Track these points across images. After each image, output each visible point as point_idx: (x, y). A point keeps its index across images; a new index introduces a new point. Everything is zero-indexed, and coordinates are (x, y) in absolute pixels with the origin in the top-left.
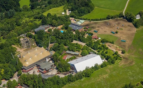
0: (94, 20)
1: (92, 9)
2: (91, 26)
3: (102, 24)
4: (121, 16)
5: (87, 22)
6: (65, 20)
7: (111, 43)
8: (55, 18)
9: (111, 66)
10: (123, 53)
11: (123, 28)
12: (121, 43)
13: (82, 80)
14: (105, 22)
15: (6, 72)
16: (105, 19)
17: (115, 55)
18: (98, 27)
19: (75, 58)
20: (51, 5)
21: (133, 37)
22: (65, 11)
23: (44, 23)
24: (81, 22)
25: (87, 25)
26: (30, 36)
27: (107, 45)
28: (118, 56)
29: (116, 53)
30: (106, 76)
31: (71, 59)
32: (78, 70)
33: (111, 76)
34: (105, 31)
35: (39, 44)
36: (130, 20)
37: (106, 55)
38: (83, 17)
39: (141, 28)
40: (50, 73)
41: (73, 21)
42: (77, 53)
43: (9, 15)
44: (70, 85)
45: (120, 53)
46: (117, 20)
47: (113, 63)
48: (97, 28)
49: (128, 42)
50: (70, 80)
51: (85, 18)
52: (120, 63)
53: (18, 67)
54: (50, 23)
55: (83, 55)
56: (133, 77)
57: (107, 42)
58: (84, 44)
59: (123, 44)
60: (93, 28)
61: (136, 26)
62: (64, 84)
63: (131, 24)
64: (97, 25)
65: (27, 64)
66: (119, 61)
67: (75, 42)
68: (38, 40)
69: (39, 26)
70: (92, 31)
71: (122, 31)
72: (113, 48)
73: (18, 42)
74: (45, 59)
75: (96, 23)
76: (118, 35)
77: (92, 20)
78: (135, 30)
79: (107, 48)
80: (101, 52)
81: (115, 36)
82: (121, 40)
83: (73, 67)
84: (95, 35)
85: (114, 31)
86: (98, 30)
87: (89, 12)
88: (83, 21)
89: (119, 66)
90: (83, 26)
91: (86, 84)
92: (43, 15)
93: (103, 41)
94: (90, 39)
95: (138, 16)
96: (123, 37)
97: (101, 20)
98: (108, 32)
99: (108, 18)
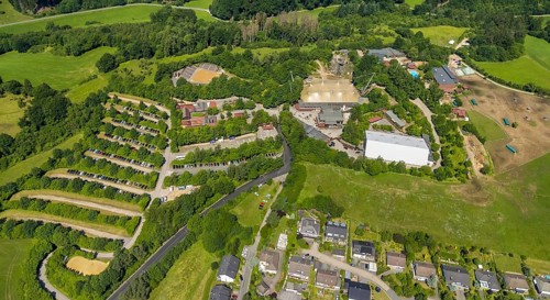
0: (494, 79)
1: (513, 56)
2: (476, 87)
3: (505, 93)
7: (479, 139)
9: (431, 183)
10: (482, 170)
11: (540, 124)
12: (502, 149)
13: (357, 173)
14: (514, 94)
16: (518, 88)
17: (463, 167)
18: (489, 97)
19: (390, 130)
20: (447, 19)
21: (544, 153)
22: (460, 40)
24: (465, 72)
25: (471, 83)
27: (466, 138)
28: (466, 171)
29: (468, 164)
30: (402, 193)
31: (382, 128)
33: (411, 199)
34: (493, 112)
37: (450, 155)
38: (479, 64)
40: (325, 132)
41: (453, 61)
43: (365, 11)
44: (333, 168)
45: (476, 167)
46: (544, 101)
48: (483, 98)
49: (521, 158)
51: (480, 68)
52: (454, 188)
54: (406, 49)
55: (410, 132)
56: (456, 228)
57: (474, 132)
58: (427, 114)
59: (504, 154)
60: (477, 92)
62: (326, 161)
64: (491, 92)
65: (309, 99)
66: (457, 181)
67: (418, 102)
69: (386, 47)
70: (467, 98)
71: (530, 128)
72: (472, 151)
74: (341, 105)
75: (492, 87)
77: (490, 77)
79: (460, 145)
80: (446, 144)
81: (503, 131)
82: (509, 145)
84: (465, 108)
85: (512, 120)
86: (482, 102)
87: (501, 60)
88: (472, 71)
89: (446, 190)
90: (462, 81)
91: (356, 184)
92: (409, 31)
93: (467, 128)
96: (518, 142)
97: (508, 85)
98: (498, 117)
99: (527, 89)
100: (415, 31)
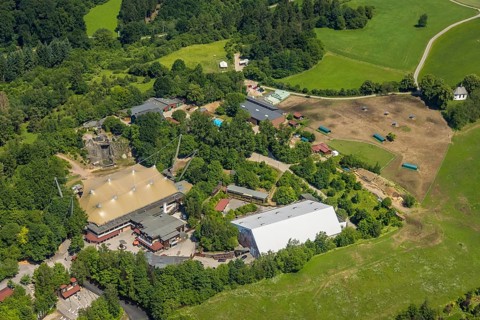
0: (320, 93)
1: (316, 56)
2: (309, 112)
3: (346, 106)
4: (406, 86)
5: (298, 99)
6: (227, 88)
7: (370, 169)
8: (196, 76)
9: (365, 244)
10: (407, 204)
11: (410, 125)
12: (403, 173)
13: (274, 280)
14: (355, 102)
15: (34, 238)
16: (354, 94)
17: (383, 211)
18: (333, 117)
19: (254, 210)
20: (186, 35)
21: (442, 156)
22: (229, 58)
23: (161, 91)
24: (279, 97)
25: (298, 108)
26: (116, 130)
27: (358, 175)
28: (392, 212)
29: (385, 204)
30: (349, 274)
31: (243, 212)
32: (263, 249)
33: (365, 275)
34: (353, 132)
35: (141, 157)
36: (434, 101)
37: (354, 206)
38: (285, 81)
39: (467, 129)
41: (253, 90)
42: (261, 194)
43: (51, 57)
44: (235, 293)
45: (397, 203)
46: (393, 99)
47: (373, 233)
48: (329, 121)
49: (426, 173)
50: (235, 277)
51: (293, 85)
52: (396, 238)
53: (75, 225)
54: (181, 92)
55: (280, 201)
56: (435, 283)
57: (359, 165)
58: (283, 168)
59: (407, 175)
60: (316, 117)
61: (452, 121)
62: (216, 288)
63: (436, 114)
64: (330, 111)
65: (102, 216)
66: (393, 229)
67: (255, 158)
68: (139, 144)
69: (146, 98)
70: (312, 128)
71: (407, 135)
72: (375, 188)
73: (77, 144)
74: (159, 205)
75: (326, 104)
76: (393, 147)
77: (314, 93)
78: (448, 134)
79: (357, 187)
80: (338, 196)
81: (385, 151)
82: (404, 162)
83: (247, 239)
84: (321, 141)
85: (383, 134)
86: (331, 126)
87: (306, 68)
88: (286, 94)
89: (393, 244)
90: (285, 110)
91: (286, 294)
92: (157, 65)
93: (345, 163)
94: (304, 151)
95: (461, 90)
96: (410, 156)
97: (341, 94)
98: (364, 136)
99: (365, 91)
100: (167, 62)
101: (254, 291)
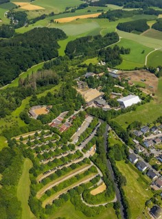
1: (121, 61)
2: (124, 75)
3: (132, 73)
4: (145, 68)
5: (120, 72)
6: (103, 69)
7: (143, 88)
8: (95, 67)
9: (148, 104)
10: (153, 95)
11: (149, 77)
12: (150, 88)
13: (131, 112)
14: (134, 72)
15: (77, 105)
16: (134, 70)
17: (149, 97)
21: (157, 85)
22: (100, 62)
23: (89, 70)
24: (116, 71)
25: (121, 74)
26: (83, 80)
27: (141, 89)
28: (151, 97)
29: (149, 95)
30: (146, 110)
31: (117, 98)
32: (126, 106)
33: (149, 110)
34: (136, 79)
35: (90, 86)
36: (152, 71)
37: (141, 96)
38: (116, 67)
39: (161, 78)
40: (105, 107)
41: (109, 70)
42: (119, 94)
45: (151, 95)
46: (142, 71)
47: (148, 101)
48: (129, 77)
49: (155, 88)
50: (122, 112)
51: (118, 68)
52: (153, 102)
53: (83, 103)
54: (93, 71)
57: (140, 87)
58: (123, 88)
60: (126, 76)
61: (157, 76)
62: (119, 114)
63: (153, 75)
64: (129, 74)
65: (88, 100)
66: (152, 100)
67: (116, 86)
68: (90, 84)
70: (126, 78)
71: (148, 79)
72: (145, 92)
73: (75, 84)
74: (98, 97)
75: (127, 73)
76: (146, 82)
77: (124, 70)
78: (157, 79)
79: (141, 92)
80: (137, 94)
83: (122, 104)
84: (129, 81)
85: (143, 79)
87: (120, 64)
93: (137, 86)
94: (127, 84)
95: (158, 69)
96: (150, 85)
97: (130, 70)
98: (139, 80)
99: (136, 69)
101: (127, 114)
